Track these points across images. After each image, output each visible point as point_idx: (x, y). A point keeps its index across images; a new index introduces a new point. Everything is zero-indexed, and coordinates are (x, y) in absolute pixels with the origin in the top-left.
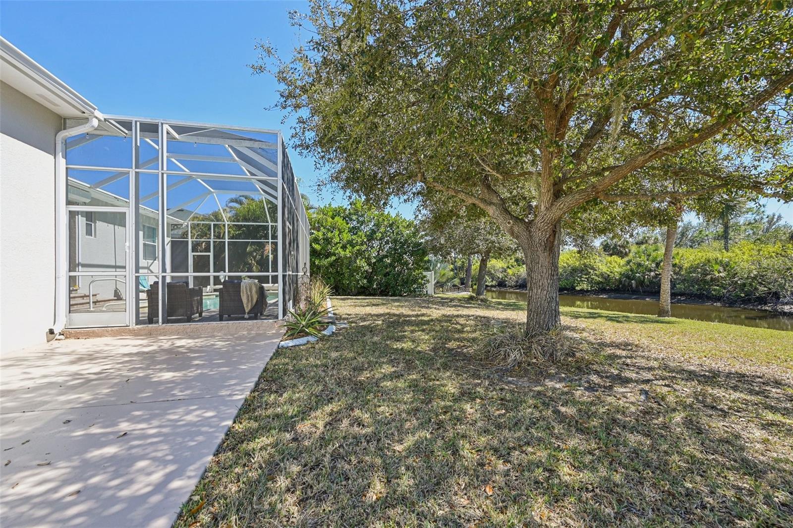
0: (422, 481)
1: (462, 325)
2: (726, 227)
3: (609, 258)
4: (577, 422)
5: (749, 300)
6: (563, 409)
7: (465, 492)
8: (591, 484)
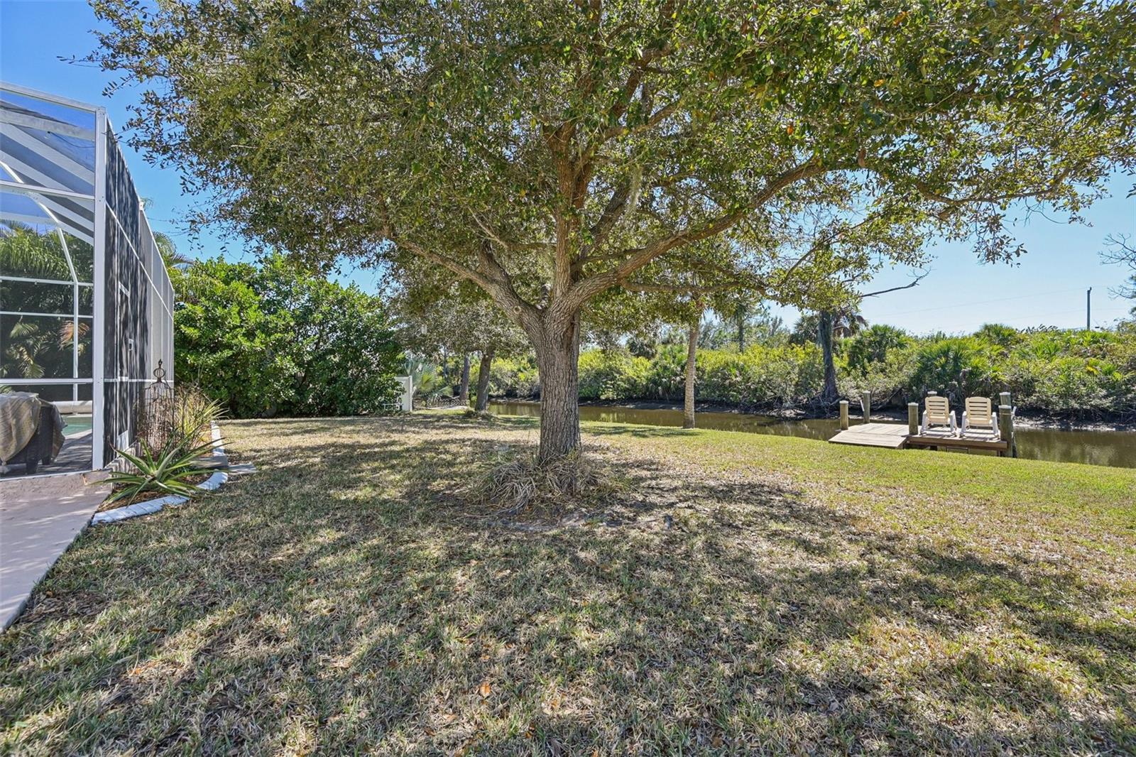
0: (382, 705)
1: (454, 455)
2: (741, 329)
3: (635, 360)
4: (598, 568)
5: (760, 405)
6: (582, 555)
7: (449, 703)
8: (612, 645)
